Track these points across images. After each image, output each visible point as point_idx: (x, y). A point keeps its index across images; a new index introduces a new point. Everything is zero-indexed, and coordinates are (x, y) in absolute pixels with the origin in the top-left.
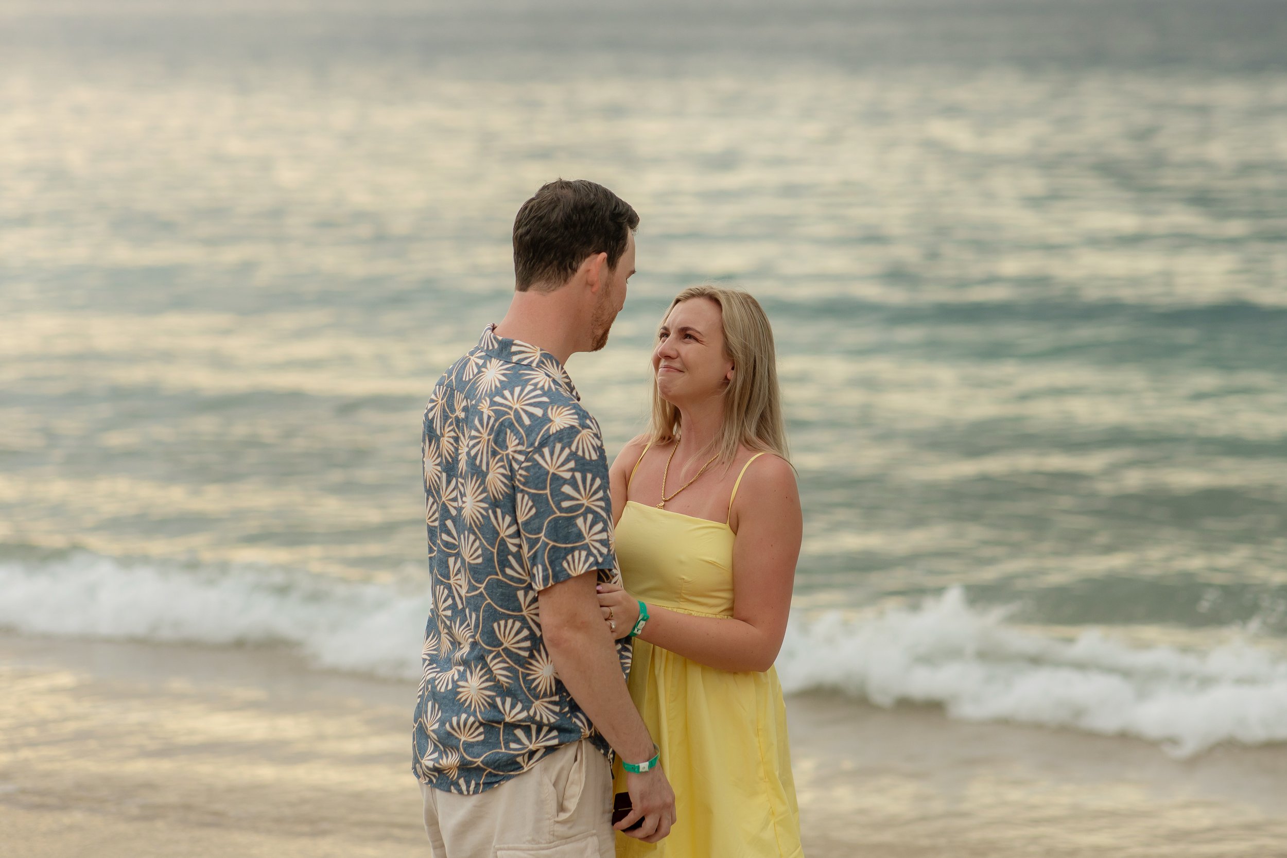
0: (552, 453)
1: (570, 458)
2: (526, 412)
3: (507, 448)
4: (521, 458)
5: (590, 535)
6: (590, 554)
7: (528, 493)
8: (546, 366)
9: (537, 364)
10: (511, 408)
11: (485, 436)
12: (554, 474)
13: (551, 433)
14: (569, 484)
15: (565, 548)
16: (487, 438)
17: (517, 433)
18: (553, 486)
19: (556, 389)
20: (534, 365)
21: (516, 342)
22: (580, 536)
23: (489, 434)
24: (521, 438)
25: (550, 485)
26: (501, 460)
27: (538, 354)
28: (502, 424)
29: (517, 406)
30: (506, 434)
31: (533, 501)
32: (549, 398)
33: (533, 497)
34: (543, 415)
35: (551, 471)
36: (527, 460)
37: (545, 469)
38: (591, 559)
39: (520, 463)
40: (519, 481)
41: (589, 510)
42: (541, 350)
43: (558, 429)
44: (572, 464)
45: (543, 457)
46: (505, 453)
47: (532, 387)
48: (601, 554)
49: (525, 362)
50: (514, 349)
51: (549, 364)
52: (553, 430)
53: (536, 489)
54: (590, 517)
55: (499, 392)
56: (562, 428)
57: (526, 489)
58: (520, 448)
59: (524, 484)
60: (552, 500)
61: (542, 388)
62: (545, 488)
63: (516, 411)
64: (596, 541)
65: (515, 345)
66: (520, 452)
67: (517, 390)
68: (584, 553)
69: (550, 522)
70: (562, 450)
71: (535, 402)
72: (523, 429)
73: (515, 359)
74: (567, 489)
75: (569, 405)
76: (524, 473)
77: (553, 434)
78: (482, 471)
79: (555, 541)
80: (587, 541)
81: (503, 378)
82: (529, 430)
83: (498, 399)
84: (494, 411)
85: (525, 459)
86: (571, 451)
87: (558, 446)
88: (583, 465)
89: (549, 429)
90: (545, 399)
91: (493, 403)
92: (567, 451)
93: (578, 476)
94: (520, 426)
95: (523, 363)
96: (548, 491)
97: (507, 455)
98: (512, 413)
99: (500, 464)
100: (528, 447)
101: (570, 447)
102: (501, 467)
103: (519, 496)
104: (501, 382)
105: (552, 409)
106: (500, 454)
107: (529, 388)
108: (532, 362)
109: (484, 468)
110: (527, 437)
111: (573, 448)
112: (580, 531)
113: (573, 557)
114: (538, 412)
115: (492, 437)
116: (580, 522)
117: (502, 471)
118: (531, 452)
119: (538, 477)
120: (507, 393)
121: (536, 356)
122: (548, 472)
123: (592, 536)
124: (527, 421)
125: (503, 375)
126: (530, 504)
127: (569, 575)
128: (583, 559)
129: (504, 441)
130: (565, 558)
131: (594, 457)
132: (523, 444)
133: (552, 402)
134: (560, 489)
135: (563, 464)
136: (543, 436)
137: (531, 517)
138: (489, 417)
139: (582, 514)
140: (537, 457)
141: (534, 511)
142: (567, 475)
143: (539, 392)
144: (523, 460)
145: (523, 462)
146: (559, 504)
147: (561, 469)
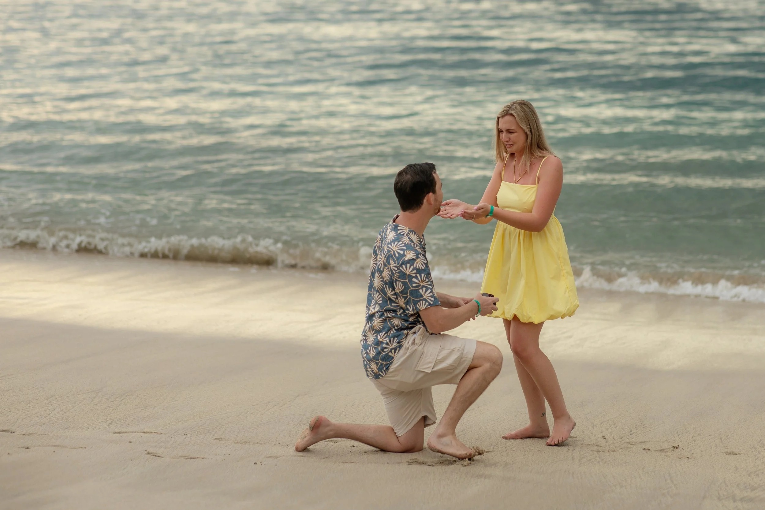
0: (406, 268)
1: (414, 269)
2: (397, 252)
3: (390, 265)
4: (396, 269)
5: (425, 295)
6: (426, 301)
7: (401, 281)
8: (410, 235)
9: (407, 234)
10: (392, 250)
11: (383, 258)
12: (408, 275)
13: (405, 260)
14: (415, 278)
15: (417, 300)
16: (384, 259)
17: (394, 259)
18: (409, 279)
19: (410, 244)
20: (405, 234)
21: (400, 225)
22: (422, 296)
23: (385, 258)
25: (408, 278)
26: (388, 268)
27: (407, 230)
28: (389, 255)
29: (394, 249)
30: (390, 259)
31: (402, 284)
32: (406, 247)
33: (403, 283)
34: (403, 253)
35: (408, 273)
36: (398, 269)
37: (405, 273)
38: (427, 304)
39: (396, 271)
40: (396, 277)
41: (423, 286)
42: (409, 228)
43: (408, 259)
44: (415, 271)
45: (403, 268)
46: (389, 266)
47: (402, 243)
48: (432, 301)
49: (402, 233)
50: (399, 228)
51: (411, 234)
52: (406, 259)
53: (403, 279)
54: (424, 289)
55: (390, 244)
56: (409, 259)
57: (400, 280)
58: (395, 265)
59: (399, 278)
60: (409, 283)
61: (405, 243)
62: (406, 279)
63: (394, 251)
64: (429, 296)
65: (399, 226)
66: (395, 267)
67: (396, 243)
68: (424, 302)
69: (409, 291)
70: (410, 267)
71: (401, 249)
73: (399, 232)
74: (414, 280)
75: (413, 250)
76: (398, 274)
77: (406, 261)
78: (381, 271)
79: (413, 297)
80: (425, 297)
81: (393, 238)
82: (398, 259)
83: (389, 246)
84: (388, 250)
85: (397, 269)
86: (414, 267)
87: (408, 265)
88: (420, 271)
89: (404, 259)
90: (405, 248)
91: (388, 247)
92: (412, 267)
93: (418, 275)
94: (395, 257)
95: (401, 234)
96: (407, 280)
97: (390, 267)
98: (392, 252)
99: (387, 270)
100: (397, 265)
101: (413, 265)
102: (388, 271)
103: (397, 282)
104: (392, 239)
105: (407, 252)
106: (387, 266)
107: (400, 243)
108: (404, 233)
109: (382, 270)
110: (397, 261)
111: (415, 266)
112: (421, 294)
113: (420, 303)
114: (401, 252)
115: (385, 259)
116: (421, 291)
117: (388, 272)
118: (398, 266)
119: (403, 275)
120: (392, 244)
121: (406, 230)
122: (406, 274)
123: (427, 295)
124: (397, 255)
125: (394, 237)
126: (402, 285)
127: (419, 309)
128: (424, 304)
129: (389, 262)
130: (417, 303)
131: (423, 268)
132: (396, 264)
133: (407, 249)
134: (412, 280)
135: (411, 271)
136: (402, 261)
137: (403, 289)
138: (386, 252)
139: (421, 288)
140: (401, 268)
141: (403, 287)
142: (414, 275)
143: (403, 245)
144: (396, 270)
145: (397, 270)
146: (412, 285)
147: (411, 273)
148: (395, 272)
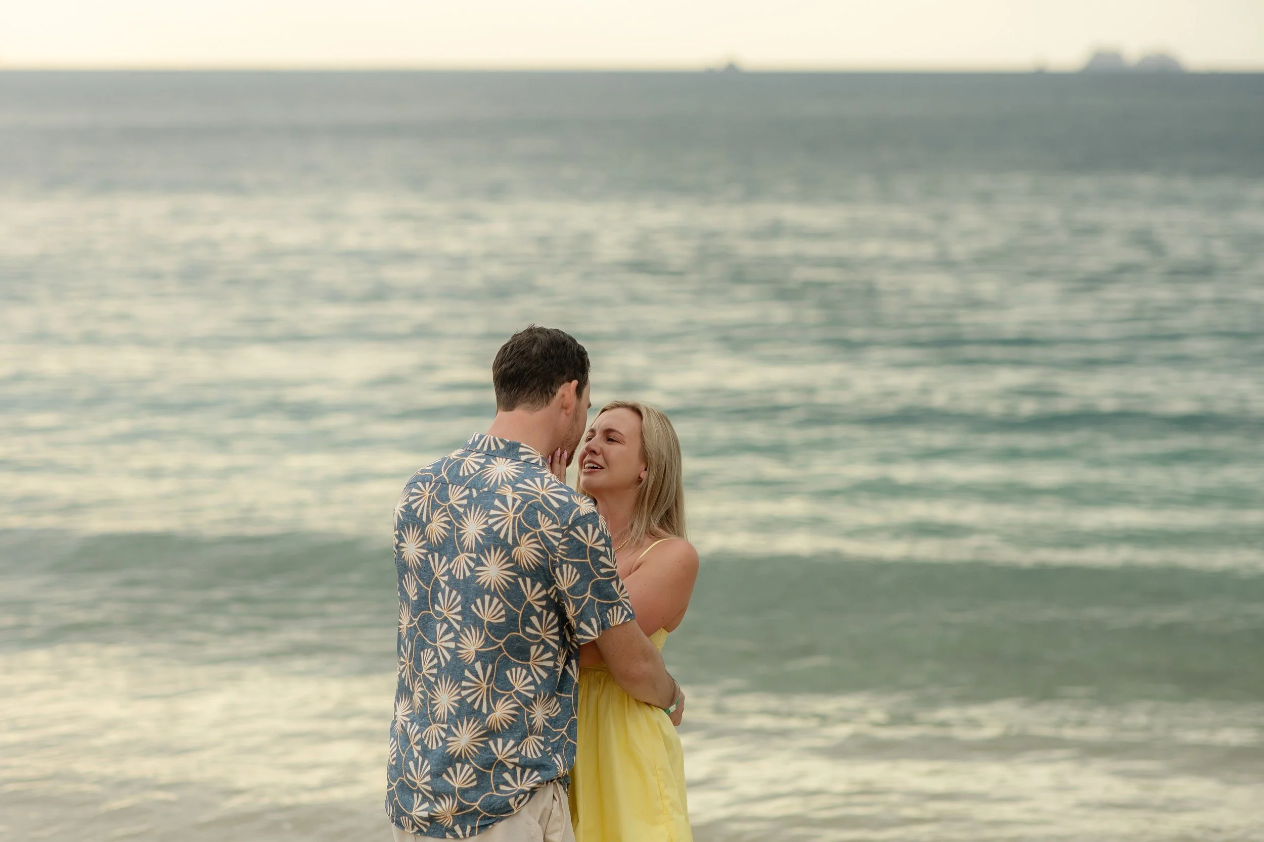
0: (586, 532)
1: (601, 536)
2: (554, 498)
3: (539, 527)
4: (559, 535)
5: (622, 593)
7: (571, 563)
11: (511, 515)
12: (591, 548)
13: (580, 515)
14: (605, 556)
15: (608, 603)
16: (513, 516)
18: (591, 557)
22: (615, 595)
24: (554, 518)
25: (590, 556)
26: (535, 536)
27: (540, 457)
28: (530, 506)
29: (543, 492)
30: (537, 514)
31: (577, 569)
33: (576, 565)
35: (589, 545)
36: (563, 537)
37: (583, 543)
39: (558, 540)
40: (561, 554)
42: (541, 454)
43: (584, 513)
44: (603, 541)
45: (578, 533)
46: (538, 531)
53: (578, 559)
55: (520, 482)
56: (589, 512)
57: (568, 559)
58: (555, 526)
59: (566, 556)
60: (593, 567)
62: (586, 558)
63: (544, 496)
65: (522, 446)
66: (556, 530)
68: (621, 608)
69: (592, 585)
70: (593, 530)
72: (554, 511)
74: (603, 559)
76: (565, 547)
77: (582, 516)
79: (599, 598)
80: (620, 598)
82: (560, 513)
84: (520, 495)
85: (562, 536)
87: (589, 527)
89: (577, 512)
91: (516, 489)
92: (599, 529)
93: (608, 550)
94: (550, 510)
96: (588, 561)
97: (541, 533)
98: (539, 498)
99: (531, 540)
100: (563, 525)
102: (532, 542)
103: (564, 566)
106: (534, 531)
109: (510, 541)
110: (559, 517)
112: (615, 591)
113: (613, 610)
114: (566, 499)
116: (614, 584)
117: (536, 546)
118: (566, 529)
119: (577, 549)
121: (538, 458)
122: (586, 546)
123: (624, 594)
124: (556, 507)
126: (574, 571)
127: (610, 625)
128: (620, 611)
129: (537, 520)
130: (607, 611)
132: (556, 524)
134: (597, 560)
136: (574, 517)
137: (577, 581)
138: (514, 500)
139: (615, 578)
140: (572, 533)
141: (578, 576)
143: (556, 484)
144: (561, 537)
145: (561, 539)
146: (599, 570)
147: (597, 544)
148: (556, 544)
